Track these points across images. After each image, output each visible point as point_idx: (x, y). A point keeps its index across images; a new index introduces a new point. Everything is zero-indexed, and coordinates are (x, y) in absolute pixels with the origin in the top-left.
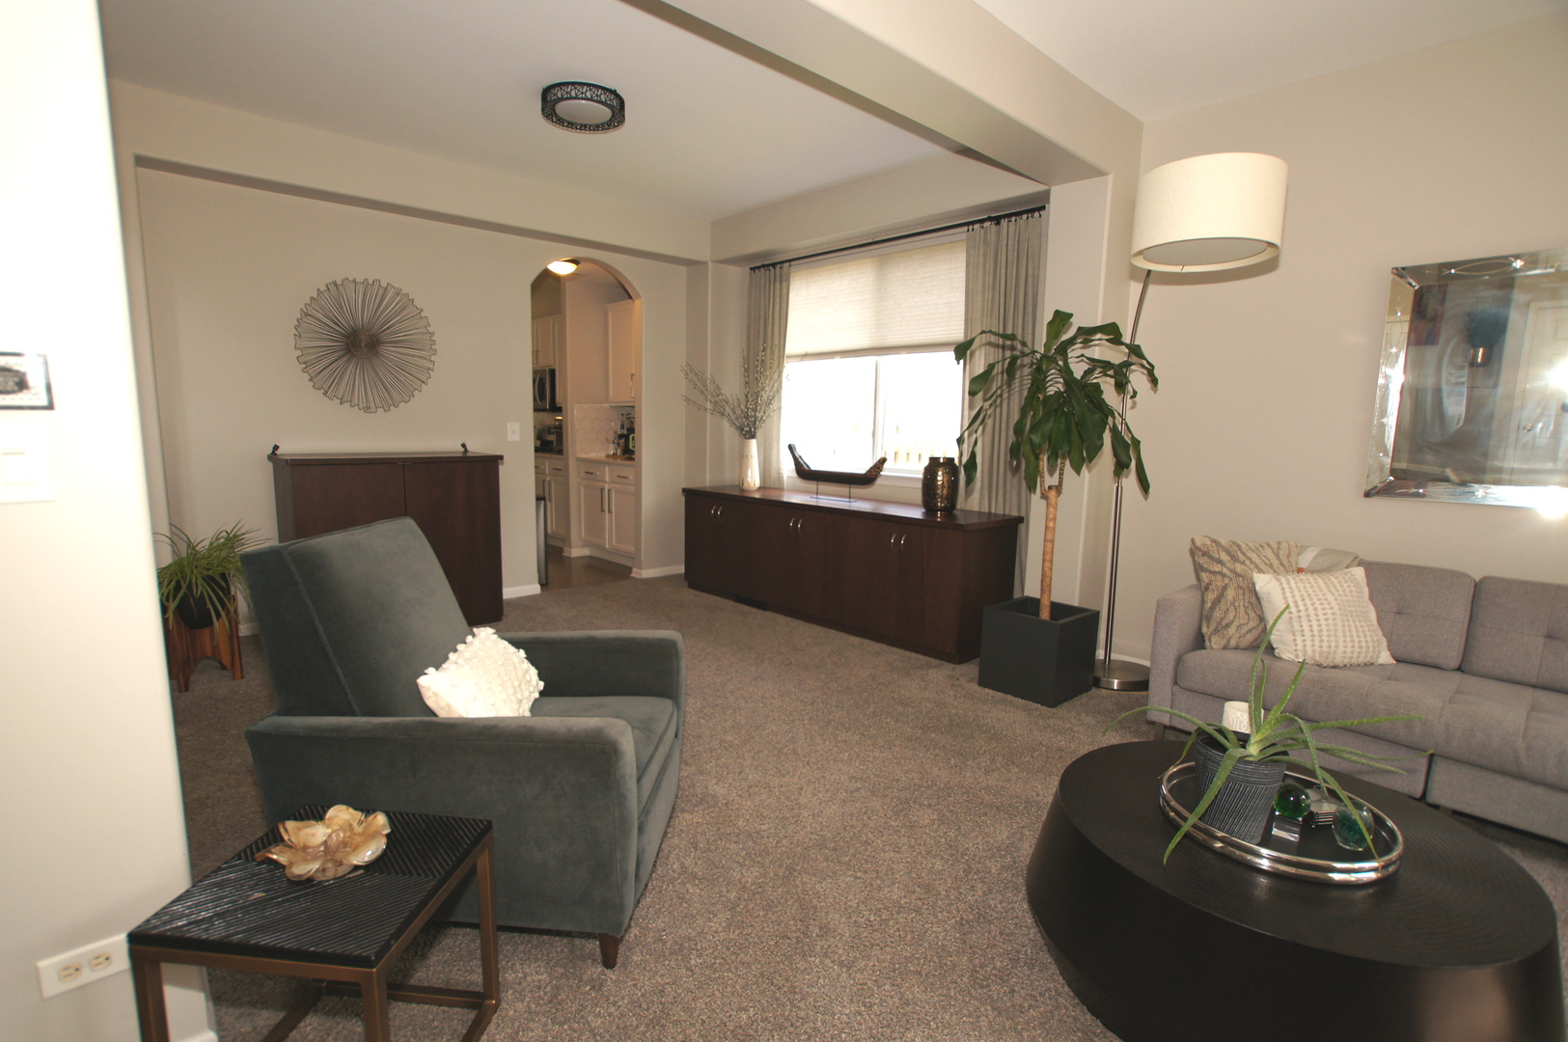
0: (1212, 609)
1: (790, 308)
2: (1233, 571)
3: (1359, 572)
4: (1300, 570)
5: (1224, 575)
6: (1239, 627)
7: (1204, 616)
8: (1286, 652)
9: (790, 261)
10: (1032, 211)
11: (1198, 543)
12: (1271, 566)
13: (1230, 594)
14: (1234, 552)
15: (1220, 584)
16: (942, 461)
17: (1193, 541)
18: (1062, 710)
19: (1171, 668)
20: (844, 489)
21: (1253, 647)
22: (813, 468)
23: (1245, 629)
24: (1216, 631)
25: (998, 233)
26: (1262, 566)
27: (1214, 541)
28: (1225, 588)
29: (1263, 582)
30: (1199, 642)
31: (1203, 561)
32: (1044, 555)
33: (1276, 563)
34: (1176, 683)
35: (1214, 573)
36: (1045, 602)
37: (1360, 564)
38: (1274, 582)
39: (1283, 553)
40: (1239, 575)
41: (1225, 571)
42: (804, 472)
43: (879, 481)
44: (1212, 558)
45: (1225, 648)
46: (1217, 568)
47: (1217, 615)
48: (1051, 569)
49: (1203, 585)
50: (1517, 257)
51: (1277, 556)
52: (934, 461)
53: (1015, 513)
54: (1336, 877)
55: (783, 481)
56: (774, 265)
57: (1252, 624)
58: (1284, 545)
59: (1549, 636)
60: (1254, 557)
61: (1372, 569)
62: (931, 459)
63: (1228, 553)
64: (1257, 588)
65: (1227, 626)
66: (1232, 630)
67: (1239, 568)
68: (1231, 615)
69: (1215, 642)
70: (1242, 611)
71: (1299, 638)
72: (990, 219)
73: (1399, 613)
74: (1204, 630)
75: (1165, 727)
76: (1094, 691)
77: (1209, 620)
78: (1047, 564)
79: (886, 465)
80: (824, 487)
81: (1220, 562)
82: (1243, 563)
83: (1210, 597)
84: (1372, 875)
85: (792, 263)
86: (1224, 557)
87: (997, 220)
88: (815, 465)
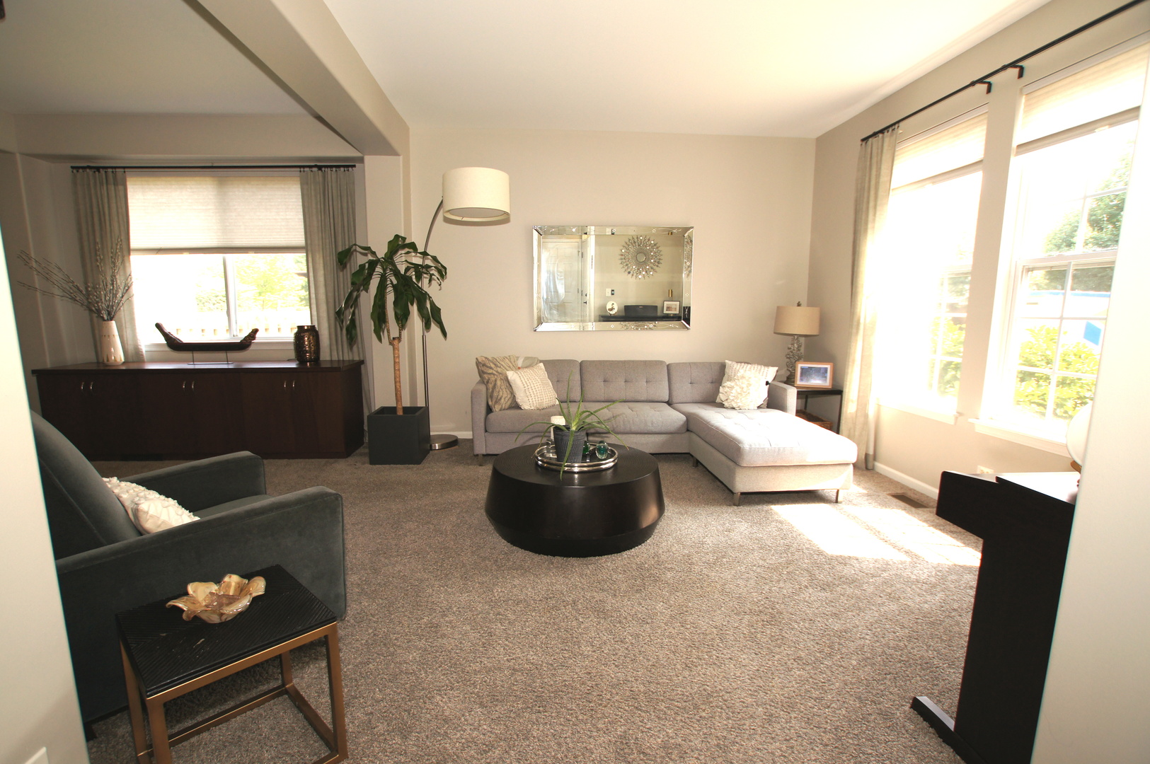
0: (493, 392)
1: (130, 208)
2: (497, 372)
3: (542, 365)
4: (519, 368)
5: (494, 374)
6: (505, 399)
7: (490, 396)
8: (526, 406)
9: (124, 168)
10: (348, 166)
11: (480, 360)
12: (510, 367)
13: (499, 383)
14: (495, 361)
15: (493, 379)
16: (306, 328)
17: (477, 359)
18: (425, 464)
19: (483, 424)
20: (222, 355)
21: (510, 408)
22: (184, 342)
23: (507, 399)
24: (496, 402)
25: (324, 177)
26: (507, 368)
27: (486, 358)
28: (496, 380)
29: (511, 375)
30: (489, 410)
31: (484, 369)
32: (395, 379)
33: (511, 366)
34: (486, 431)
35: (490, 374)
36: (399, 407)
37: (541, 361)
38: (515, 375)
39: (512, 360)
40: (500, 374)
41: (494, 372)
42: (173, 344)
43: (252, 347)
44: (487, 367)
45: (500, 410)
46: (490, 371)
47: (495, 394)
48: (400, 386)
49: (485, 381)
50: (574, 227)
51: (511, 362)
52: (301, 328)
53: (356, 358)
54: (603, 467)
55: (142, 355)
56: (98, 169)
57: (509, 396)
58: (511, 357)
59: (604, 381)
60: (503, 363)
61: (546, 363)
62: (299, 327)
63: (493, 363)
64: (509, 378)
65: (501, 399)
66: (503, 400)
67: (499, 370)
68: (501, 393)
69: (497, 408)
70: (504, 390)
71: (530, 399)
72: (316, 166)
73: (558, 381)
74: (490, 403)
75: (484, 455)
76: (431, 452)
77: (491, 397)
78: (398, 384)
79: (258, 335)
80: (197, 355)
81: (491, 368)
82: (500, 367)
83: (490, 386)
84: (612, 464)
85: (126, 170)
86: (493, 366)
87: (320, 168)
88: (186, 338)
